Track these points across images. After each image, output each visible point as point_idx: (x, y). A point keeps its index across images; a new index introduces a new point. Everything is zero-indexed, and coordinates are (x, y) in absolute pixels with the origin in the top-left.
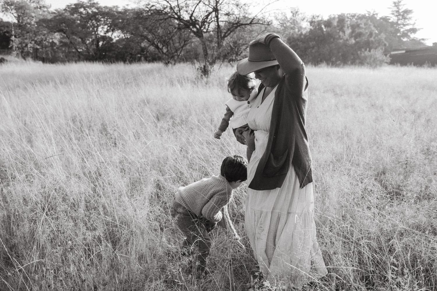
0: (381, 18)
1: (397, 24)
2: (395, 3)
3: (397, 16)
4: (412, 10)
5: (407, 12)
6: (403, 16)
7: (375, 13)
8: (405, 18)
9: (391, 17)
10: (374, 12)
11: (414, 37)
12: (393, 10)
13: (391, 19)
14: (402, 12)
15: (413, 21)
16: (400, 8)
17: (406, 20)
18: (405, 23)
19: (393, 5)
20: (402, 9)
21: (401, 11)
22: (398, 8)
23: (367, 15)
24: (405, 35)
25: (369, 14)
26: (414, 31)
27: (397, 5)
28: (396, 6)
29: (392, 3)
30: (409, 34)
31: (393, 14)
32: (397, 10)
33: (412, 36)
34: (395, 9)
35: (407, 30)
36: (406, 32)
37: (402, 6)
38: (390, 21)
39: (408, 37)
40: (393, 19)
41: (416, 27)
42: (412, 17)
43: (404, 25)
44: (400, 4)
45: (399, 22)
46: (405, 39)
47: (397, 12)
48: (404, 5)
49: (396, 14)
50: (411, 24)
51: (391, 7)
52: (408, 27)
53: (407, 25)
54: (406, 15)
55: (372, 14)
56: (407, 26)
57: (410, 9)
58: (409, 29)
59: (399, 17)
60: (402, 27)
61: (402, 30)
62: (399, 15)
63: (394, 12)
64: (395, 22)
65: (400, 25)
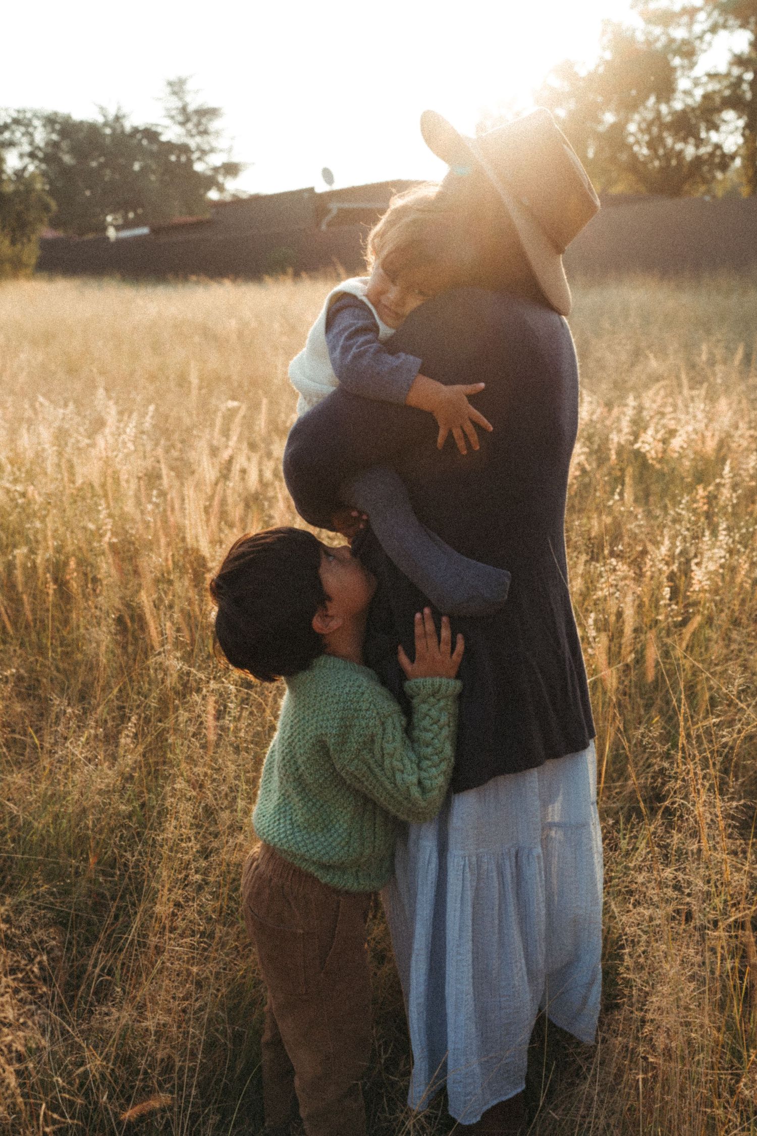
0: (136, 131)
1: (184, 149)
2: (170, 84)
3: (180, 124)
4: (220, 109)
5: (206, 113)
6: (198, 125)
7: (121, 113)
8: (205, 132)
9: (166, 127)
10: (119, 109)
12: (169, 105)
13: (165, 131)
14: (195, 111)
15: (226, 141)
16: (188, 99)
17: (209, 137)
18: (206, 147)
19: (168, 90)
20: (193, 103)
21: (191, 108)
22: (181, 101)
23: (100, 120)
24: (210, 182)
25: (105, 116)
26: (231, 169)
27: (176, 89)
28: (175, 93)
30: (220, 179)
31: (172, 117)
32: (180, 104)
33: (230, 184)
34: (175, 103)
35: (216, 169)
36: (209, 173)
37: (190, 94)
38: (164, 138)
39: (221, 188)
40: (172, 133)
41: (235, 159)
42: (222, 129)
43: (204, 152)
44: (185, 88)
45: (192, 143)
46: (213, 195)
47: (184, 110)
48: (197, 92)
49: (178, 118)
50: (221, 151)
51: (162, 96)
52: (216, 160)
53: (212, 150)
54: (204, 120)
55: (111, 117)
56: (212, 155)
57: (211, 104)
58: (218, 163)
59: (190, 126)
60: (199, 159)
61: (199, 167)
62: (187, 120)
63: (174, 113)
64: (179, 143)
65: (193, 152)
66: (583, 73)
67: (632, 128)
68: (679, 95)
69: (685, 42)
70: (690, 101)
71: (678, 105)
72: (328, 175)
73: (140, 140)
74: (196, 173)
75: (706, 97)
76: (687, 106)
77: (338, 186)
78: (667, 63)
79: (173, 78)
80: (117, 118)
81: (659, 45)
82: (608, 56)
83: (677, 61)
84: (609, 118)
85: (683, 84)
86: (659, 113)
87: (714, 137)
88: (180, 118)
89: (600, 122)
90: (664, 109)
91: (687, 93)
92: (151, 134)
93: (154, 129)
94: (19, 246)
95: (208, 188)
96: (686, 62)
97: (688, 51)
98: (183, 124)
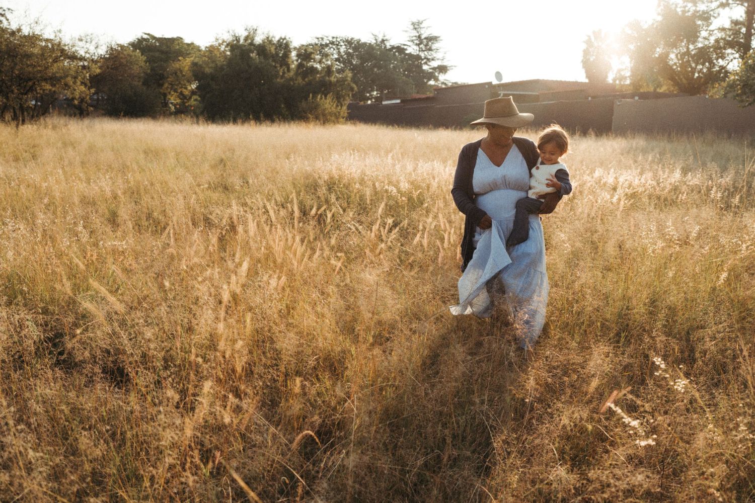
0: (393, 48)
1: (418, 57)
2: (413, 24)
3: (417, 45)
4: (439, 37)
5: (432, 39)
6: (426, 45)
7: (385, 39)
8: (430, 49)
9: (409, 46)
10: (384, 36)
11: (445, 80)
12: (411, 35)
13: (408, 48)
14: (425, 38)
15: (441, 54)
16: (422, 32)
17: (432, 53)
18: (429, 57)
19: (412, 27)
20: (425, 34)
21: (423, 37)
22: (418, 32)
23: (373, 42)
24: (431, 76)
25: (376, 40)
26: (443, 69)
27: (416, 26)
28: (415, 29)
29: (411, 23)
30: (436, 74)
31: (412, 41)
32: (417, 35)
33: (442, 77)
34: (415, 33)
35: (434, 69)
36: (431, 71)
37: (424, 29)
38: (407, 52)
39: (436, 79)
40: (412, 49)
41: (445, 63)
42: (440, 48)
43: (428, 60)
44: (421, 26)
45: (422, 55)
46: (432, 82)
47: (419, 37)
48: (428, 28)
49: (416, 42)
50: (438, 59)
51: (408, 29)
52: (434, 64)
53: (433, 60)
54: (430, 43)
55: (380, 40)
56: (433, 62)
57: (435, 34)
58: (436, 66)
59: (421, 46)
60: (426, 63)
61: (425, 67)
62: (421, 43)
63: (414, 38)
64: (415, 54)
65: (422, 60)
66: (645, 27)
67: (672, 56)
68: (700, 39)
69: (704, 13)
70: (707, 43)
71: (700, 45)
72: (498, 75)
73: (394, 53)
74: (423, 71)
75: (717, 41)
76: (706, 45)
77: (503, 82)
78: (694, 22)
79: (415, 20)
80: (383, 41)
81: (689, 14)
82: (660, 18)
83: (699, 22)
84: (659, 51)
85: (704, 34)
86: (688, 48)
87: (721, 62)
88: (417, 42)
89: (654, 53)
90: (691, 47)
91: (705, 38)
92: (400, 50)
93: (402, 46)
94: (340, 107)
95: (430, 80)
96: (705, 23)
97: (706, 17)
98: (418, 45)
